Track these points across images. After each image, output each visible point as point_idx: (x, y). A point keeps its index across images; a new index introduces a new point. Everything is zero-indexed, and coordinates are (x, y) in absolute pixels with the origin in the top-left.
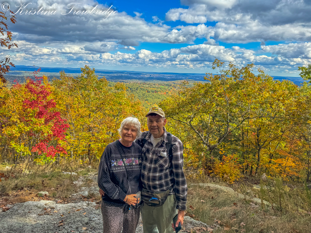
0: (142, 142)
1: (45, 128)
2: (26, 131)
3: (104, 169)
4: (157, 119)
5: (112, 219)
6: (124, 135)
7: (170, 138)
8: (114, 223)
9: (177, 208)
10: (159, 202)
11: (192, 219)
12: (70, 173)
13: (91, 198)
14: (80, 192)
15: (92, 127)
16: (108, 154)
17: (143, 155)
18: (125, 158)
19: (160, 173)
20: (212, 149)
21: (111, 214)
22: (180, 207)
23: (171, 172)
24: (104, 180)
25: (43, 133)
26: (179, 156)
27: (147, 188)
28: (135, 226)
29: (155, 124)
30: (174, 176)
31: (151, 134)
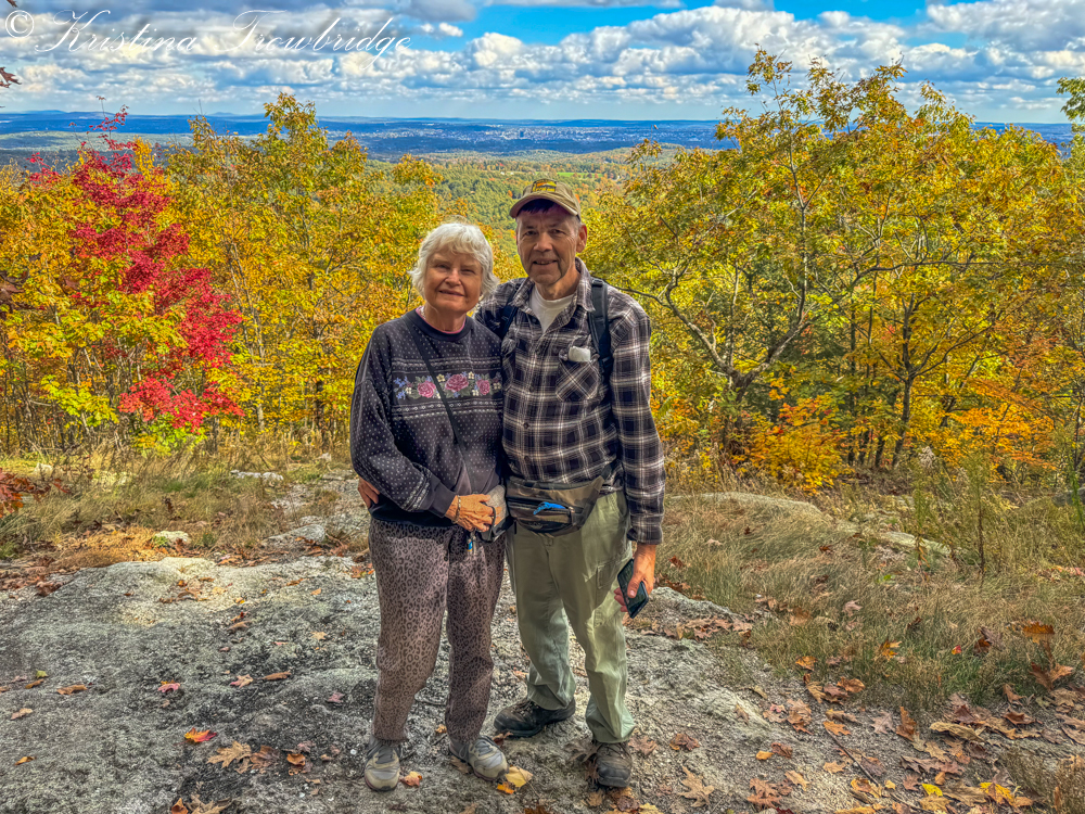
0: (500, 318)
1: (158, 324)
2: (93, 338)
3: (372, 409)
4: (553, 223)
5: (409, 578)
6: (435, 289)
7: (600, 297)
8: (416, 591)
9: (629, 538)
10: (570, 516)
11: (680, 597)
12: (257, 475)
13: (336, 545)
14: (296, 530)
15: (323, 323)
16: (380, 356)
17: (506, 361)
18: (444, 374)
19: (570, 419)
20: (743, 383)
21: (405, 562)
22: (640, 532)
23: (610, 420)
24: (373, 445)
25: (153, 345)
26: (637, 358)
27: (525, 472)
28: (488, 603)
29: (546, 241)
30: (618, 432)
31: (532, 286)
